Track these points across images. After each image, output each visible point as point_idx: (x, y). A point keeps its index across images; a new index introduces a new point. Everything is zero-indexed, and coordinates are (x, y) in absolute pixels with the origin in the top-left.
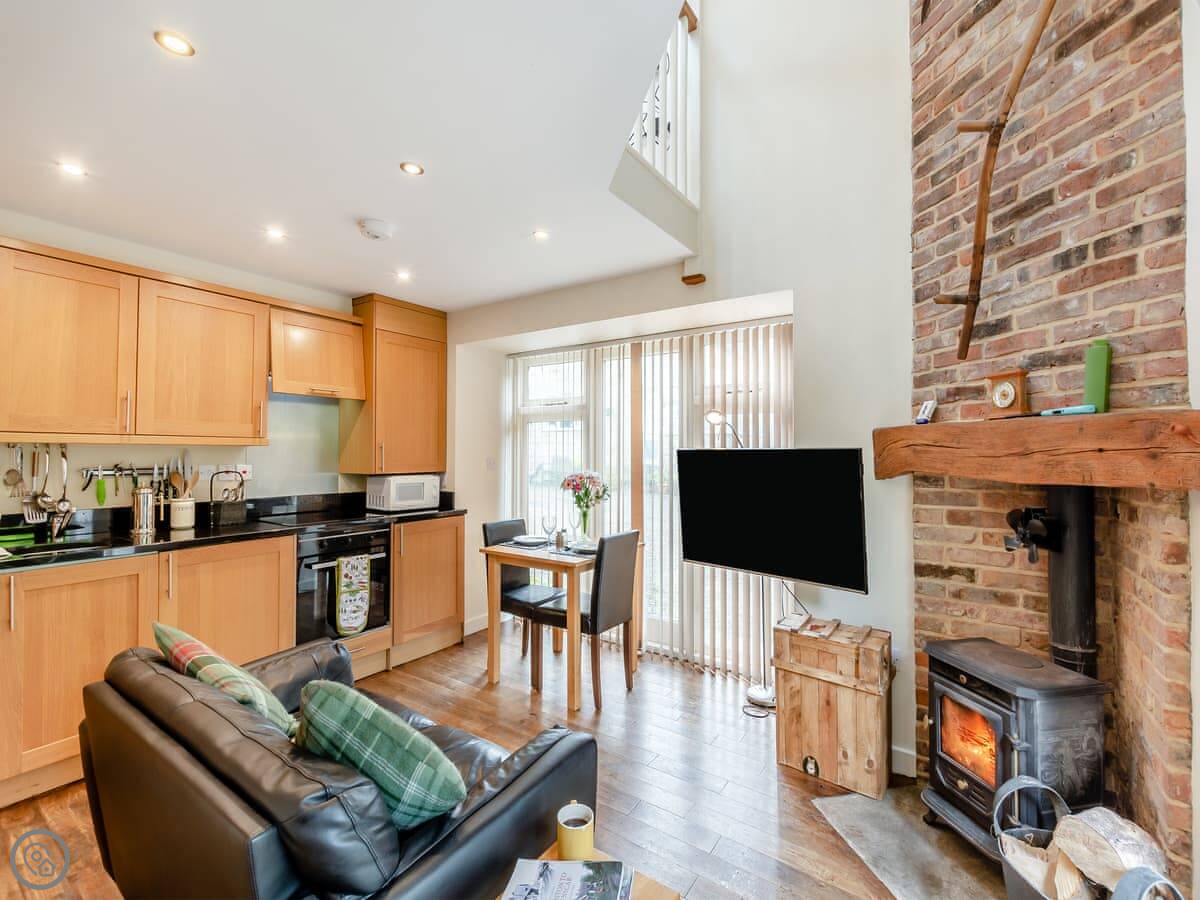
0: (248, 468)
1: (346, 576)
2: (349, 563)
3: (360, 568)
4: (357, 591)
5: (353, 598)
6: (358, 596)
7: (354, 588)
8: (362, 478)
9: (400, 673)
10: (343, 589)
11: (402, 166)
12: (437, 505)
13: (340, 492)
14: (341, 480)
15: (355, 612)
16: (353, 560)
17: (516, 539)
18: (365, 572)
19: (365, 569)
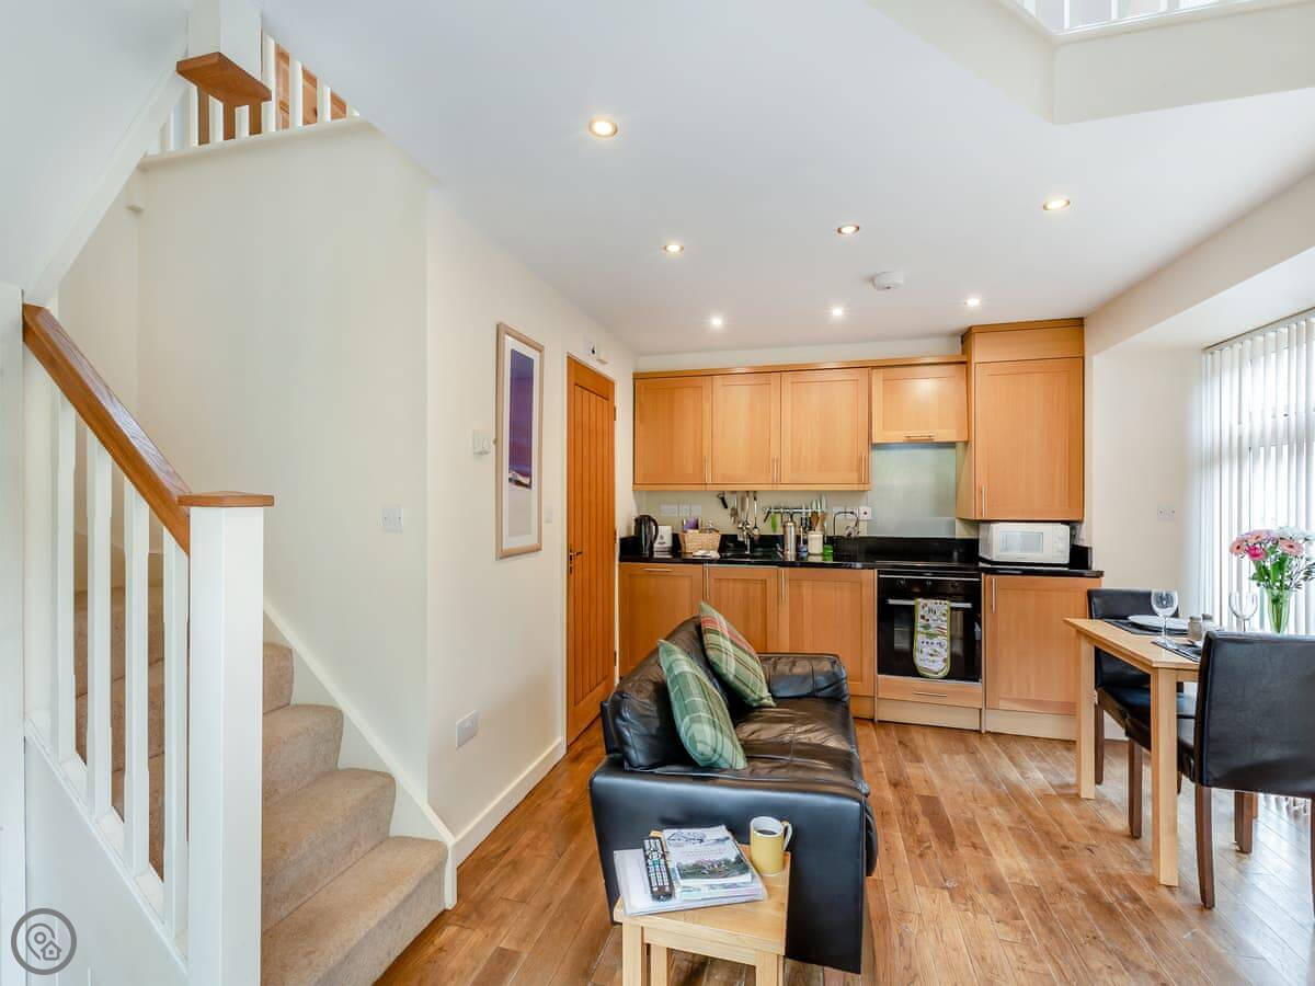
0: (868, 510)
1: (923, 617)
2: (926, 605)
3: (938, 613)
4: (935, 635)
5: (930, 641)
6: (935, 640)
7: (931, 631)
8: (976, 524)
9: (990, 739)
10: (920, 629)
11: (839, 231)
12: (1067, 561)
13: (957, 537)
14: (959, 526)
15: (932, 655)
16: (931, 603)
17: (1132, 618)
18: (944, 618)
19: (944, 615)
